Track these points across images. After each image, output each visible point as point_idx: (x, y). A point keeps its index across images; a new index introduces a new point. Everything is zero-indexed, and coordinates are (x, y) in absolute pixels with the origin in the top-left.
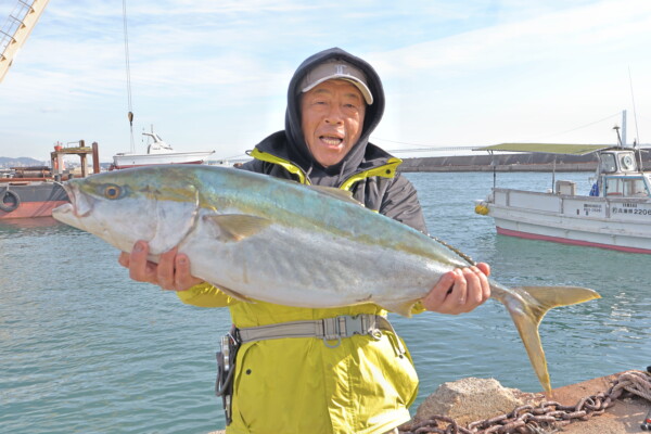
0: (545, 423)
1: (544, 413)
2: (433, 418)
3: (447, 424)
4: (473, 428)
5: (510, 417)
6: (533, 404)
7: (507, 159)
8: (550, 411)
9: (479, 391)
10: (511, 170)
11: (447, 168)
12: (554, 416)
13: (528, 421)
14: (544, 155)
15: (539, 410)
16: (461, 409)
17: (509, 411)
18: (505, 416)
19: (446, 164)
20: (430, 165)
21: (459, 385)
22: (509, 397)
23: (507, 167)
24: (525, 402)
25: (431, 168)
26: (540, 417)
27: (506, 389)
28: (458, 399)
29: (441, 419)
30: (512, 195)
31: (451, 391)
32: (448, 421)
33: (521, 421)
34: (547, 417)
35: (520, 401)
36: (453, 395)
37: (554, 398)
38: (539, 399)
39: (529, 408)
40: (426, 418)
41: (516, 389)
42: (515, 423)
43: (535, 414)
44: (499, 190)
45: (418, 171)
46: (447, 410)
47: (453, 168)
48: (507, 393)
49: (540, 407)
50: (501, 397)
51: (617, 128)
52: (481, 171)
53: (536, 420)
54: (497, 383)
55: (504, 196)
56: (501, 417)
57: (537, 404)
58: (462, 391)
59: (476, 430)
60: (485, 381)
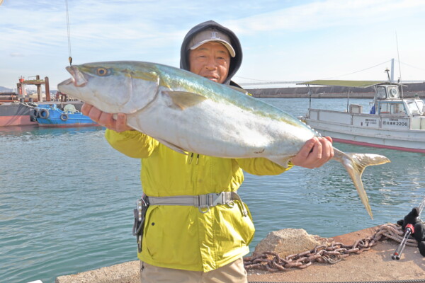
0: (334, 256)
1: (333, 250)
2: (265, 253)
3: (273, 257)
4: (289, 259)
5: (312, 252)
6: (327, 244)
7: (317, 90)
8: (337, 248)
9: (293, 236)
10: (319, 98)
11: (278, 95)
12: (339, 251)
13: (323, 254)
14: (341, 87)
15: (330, 248)
16: (282, 248)
17: (311, 249)
18: (309, 252)
19: (278, 93)
20: (268, 93)
21: (281, 233)
22: (312, 240)
23: (317, 95)
24: (322, 244)
25: (268, 96)
26: (330, 252)
27: (310, 235)
28: (280, 241)
29: (269, 254)
30: (321, 113)
31: (276, 237)
32: (273, 255)
33: (318, 255)
34: (335, 252)
35: (319, 243)
36: (277, 239)
37: (340, 241)
38: (330, 241)
39: (324, 247)
40: (260, 253)
41: (316, 236)
42: (315, 256)
43: (328, 250)
44: (313, 110)
45: (260, 97)
46: (273, 248)
47: (283, 96)
48: (310, 237)
49: (331, 246)
50: (307, 240)
51: (387, 71)
52: (300, 97)
53: (328, 254)
54: (305, 232)
55: (316, 114)
56: (307, 252)
57: (329, 244)
58: (282, 236)
59: (291, 260)
60: (297, 230)
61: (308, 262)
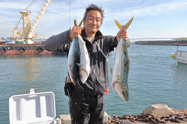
0: (181, 119)
1: (181, 116)
2: (147, 114)
3: (151, 116)
4: (159, 118)
5: (170, 116)
6: (177, 113)
7: (173, 42)
8: (183, 115)
9: (161, 108)
10: (174, 45)
11: (155, 44)
12: (184, 117)
13: (176, 118)
14: (185, 41)
15: (179, 115)
16: (156, 113)
17: (170, 114)
18: (169, 116)
19: (154, 43)
21: (156, 106)
22: (170, 110)
24: (175, 113)
25: (150, 44)
26: (179, 117)
27: (169, 108)
28: (155, 110)
29: (150, 115)
30: (182, 52)
31: (153, 107)
32: (151, 115)
33: (173, 118)
34: (182, 117)
35: (174, 112)
36: (153, 109)
37: (184, 112)
38: (180, 112)
39: (176, 114)
40: (145, 114)
41: (172, 108)
42: (172, 118)
43: (178, 116)
44: (179, 51)
46: (152, 112)
47: (157, 44)
48: (170, 109)
49: (179, 114)
50: (168, 110)
52: (165, 45)
53: (178, 118)
54: (167, 106)
57: (179, 113)
58: (156, 107)
59: (160, 119)
60: (163, 105)
61: (168, 121)
